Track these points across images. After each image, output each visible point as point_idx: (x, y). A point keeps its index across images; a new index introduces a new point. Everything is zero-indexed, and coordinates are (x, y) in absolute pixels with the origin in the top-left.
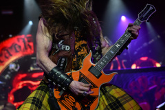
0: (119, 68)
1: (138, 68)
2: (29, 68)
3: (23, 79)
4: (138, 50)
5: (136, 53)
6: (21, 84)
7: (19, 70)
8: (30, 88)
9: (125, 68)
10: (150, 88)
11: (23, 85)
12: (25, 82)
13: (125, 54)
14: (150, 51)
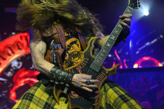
0: (121, 67)
1: (140, 67)
3: (25, 77)
4: (140, 49)
5: (138, 52)
6: (23, 81)
7: (21, 68)
8: (31, 85)
9: (127, 67)
10: (151, 88)
11: (25, 82)
12: (28, 79)
13: (127, 53)
14: (152, 51)
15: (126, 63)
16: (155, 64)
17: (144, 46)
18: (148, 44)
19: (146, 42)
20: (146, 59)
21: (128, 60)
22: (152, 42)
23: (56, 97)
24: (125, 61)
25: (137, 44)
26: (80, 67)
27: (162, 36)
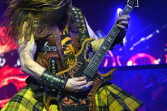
0: (114, 64)
1: (134, 64)
2: (16, 63)
3: (9, 75)
4: (135, 45)
5: (132, 49)
6: (6, 80)
7: (5, 65)
8: (16, 84)
9: (120, 65)
10: (146, 87)
11: (9, 81)
12: (11, 78)
13: (121, 49)
14: (148, 47)
15: (120, 60)
16: (150, 61)
17: (139, 42)
18: (143, 39)
19: (141, 38)
20: (141, 55)
21: (122, 57)
22: (148, 38)
23: (46, 105)
24: (118, 57)
25: (132, 39)
26: (73, 71)
27: (158, 31)
